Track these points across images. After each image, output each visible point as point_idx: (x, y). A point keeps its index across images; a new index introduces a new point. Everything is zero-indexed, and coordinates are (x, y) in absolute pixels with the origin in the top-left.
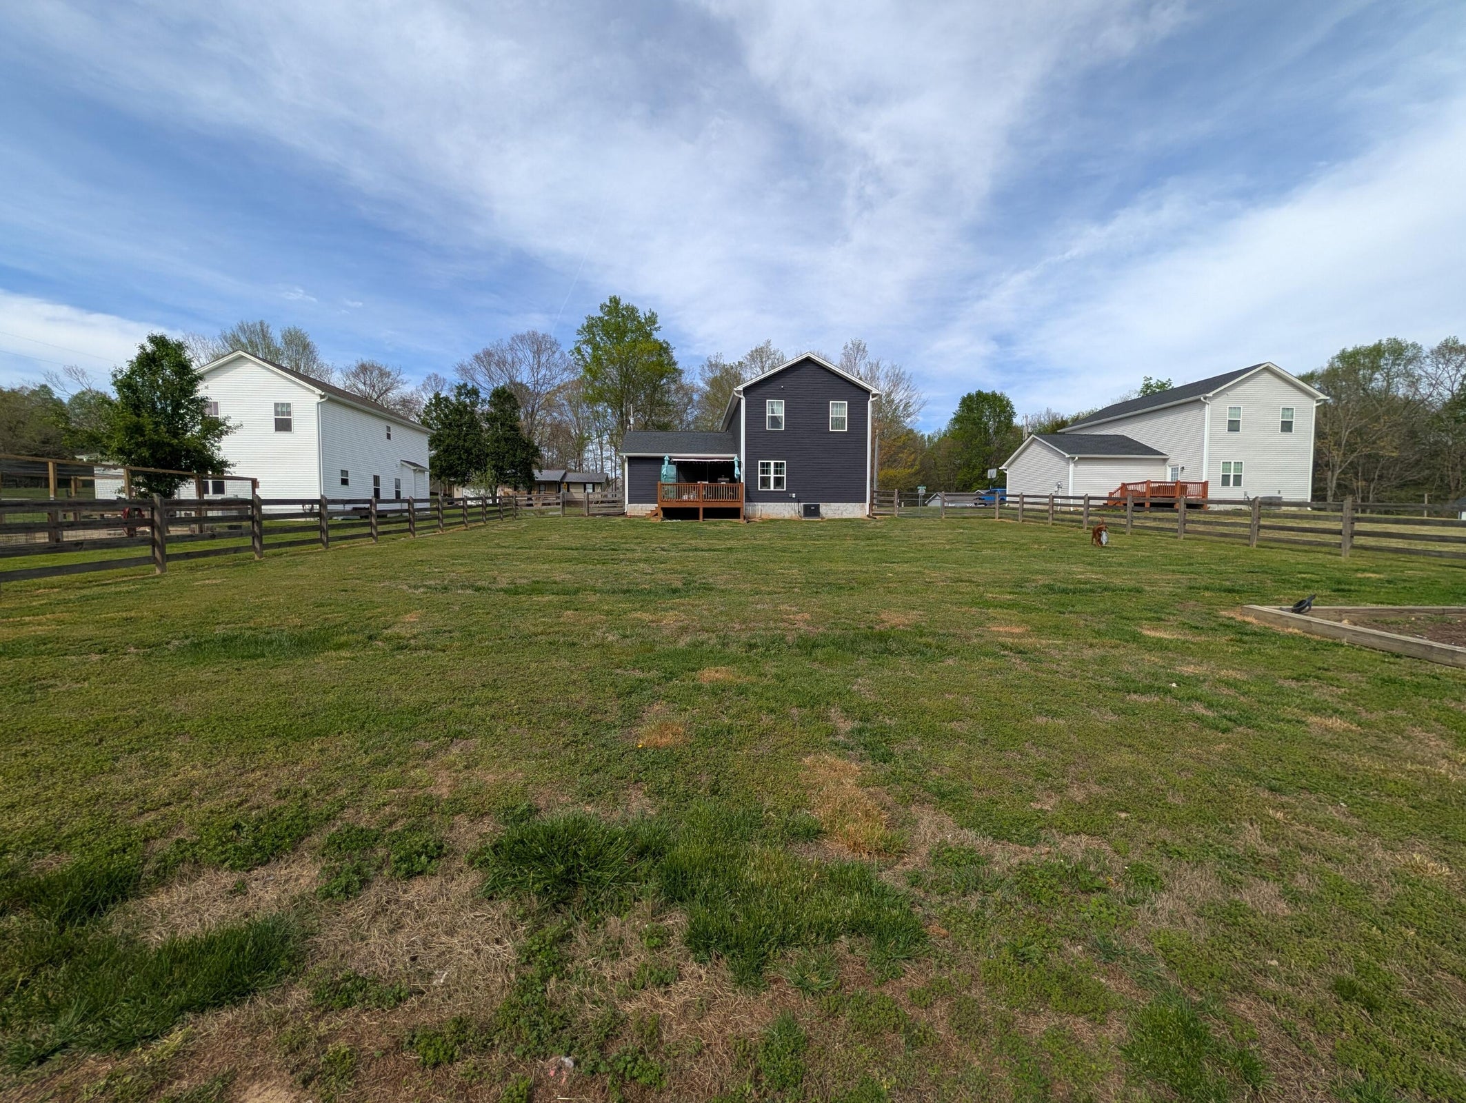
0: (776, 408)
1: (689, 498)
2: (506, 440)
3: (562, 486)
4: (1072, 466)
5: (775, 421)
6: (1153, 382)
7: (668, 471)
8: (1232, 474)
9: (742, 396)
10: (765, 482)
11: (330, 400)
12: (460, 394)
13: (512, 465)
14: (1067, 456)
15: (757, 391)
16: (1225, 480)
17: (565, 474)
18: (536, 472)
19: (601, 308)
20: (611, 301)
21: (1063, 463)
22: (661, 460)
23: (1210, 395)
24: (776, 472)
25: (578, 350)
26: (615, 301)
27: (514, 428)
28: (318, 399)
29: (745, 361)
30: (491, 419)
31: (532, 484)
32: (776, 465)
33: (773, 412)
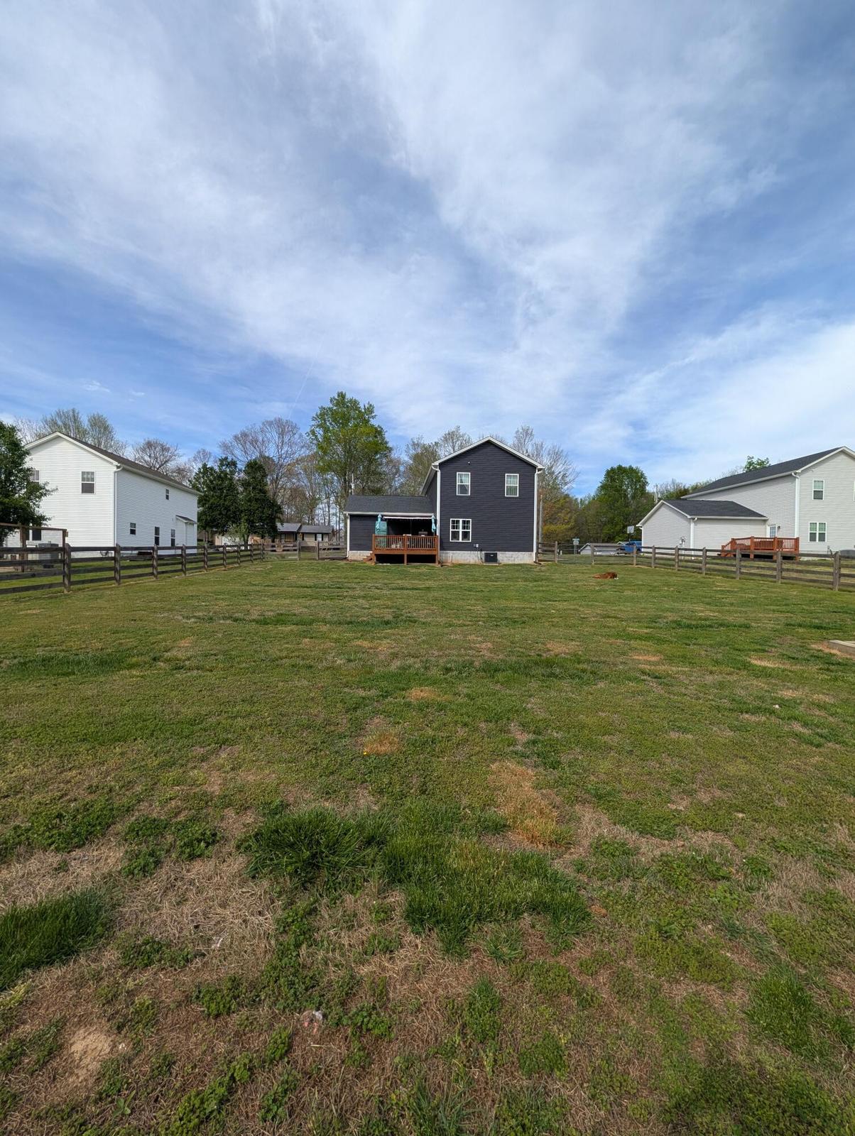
0: (464, 479)
1: (397, 547)
2: (257, 500)
3: (298, 535)
4: (692, 525)
5: (463, 488)
6: (755, 460)
7: (380, 526)
8: (818, 532)
9: (438, 469)
10: (455, 535)
11: (124, 470)
12: (222, 465)
13: (261, 519)
14: (689, 517)
15: (450, 466)
16: (813, 537)
17: (301, 526)
18: (279, 525)
19: (331, 401)
20: (339, 396)
21: (686, 523)
22: (375, 517)
23: (799, 471)
24: (464, 528)
25: (313, 432)
26: (342, 395)
27: (265, 492)
28: (115, 469)
29: (440, 442)
30: (246, 484)
31: (275, 534)
32: (464, 522)
33: (462, 482)
